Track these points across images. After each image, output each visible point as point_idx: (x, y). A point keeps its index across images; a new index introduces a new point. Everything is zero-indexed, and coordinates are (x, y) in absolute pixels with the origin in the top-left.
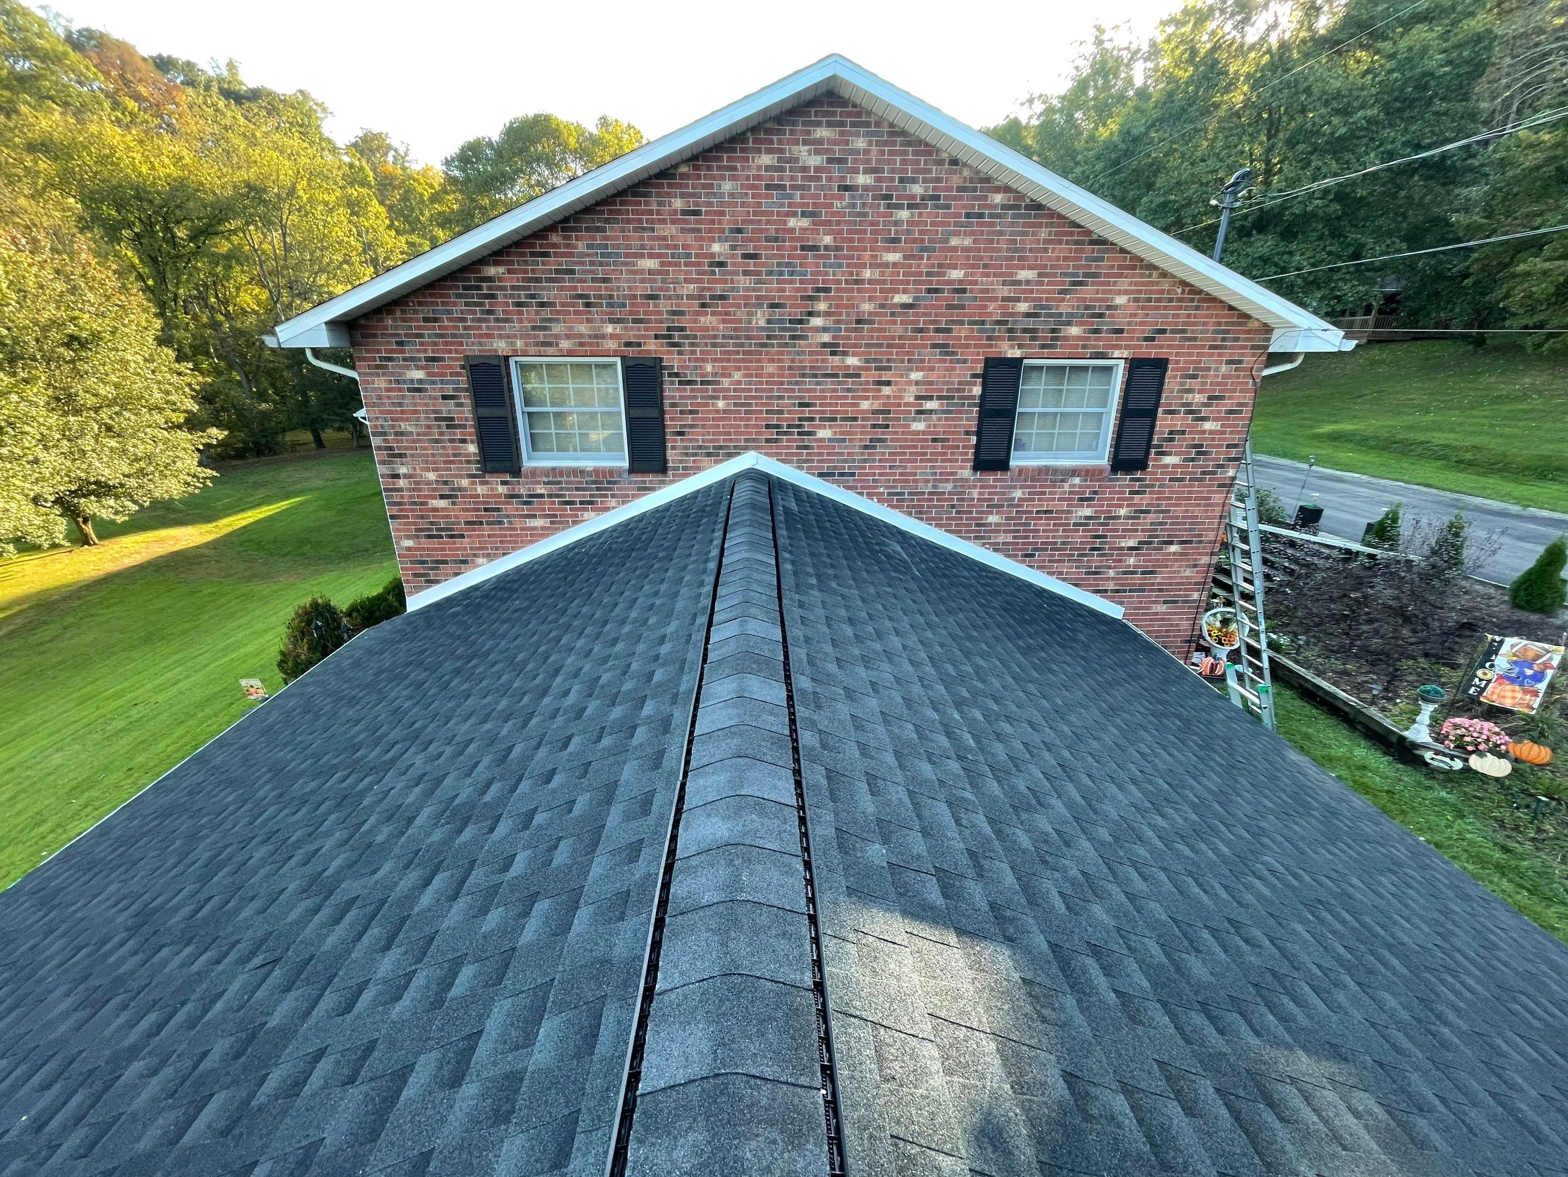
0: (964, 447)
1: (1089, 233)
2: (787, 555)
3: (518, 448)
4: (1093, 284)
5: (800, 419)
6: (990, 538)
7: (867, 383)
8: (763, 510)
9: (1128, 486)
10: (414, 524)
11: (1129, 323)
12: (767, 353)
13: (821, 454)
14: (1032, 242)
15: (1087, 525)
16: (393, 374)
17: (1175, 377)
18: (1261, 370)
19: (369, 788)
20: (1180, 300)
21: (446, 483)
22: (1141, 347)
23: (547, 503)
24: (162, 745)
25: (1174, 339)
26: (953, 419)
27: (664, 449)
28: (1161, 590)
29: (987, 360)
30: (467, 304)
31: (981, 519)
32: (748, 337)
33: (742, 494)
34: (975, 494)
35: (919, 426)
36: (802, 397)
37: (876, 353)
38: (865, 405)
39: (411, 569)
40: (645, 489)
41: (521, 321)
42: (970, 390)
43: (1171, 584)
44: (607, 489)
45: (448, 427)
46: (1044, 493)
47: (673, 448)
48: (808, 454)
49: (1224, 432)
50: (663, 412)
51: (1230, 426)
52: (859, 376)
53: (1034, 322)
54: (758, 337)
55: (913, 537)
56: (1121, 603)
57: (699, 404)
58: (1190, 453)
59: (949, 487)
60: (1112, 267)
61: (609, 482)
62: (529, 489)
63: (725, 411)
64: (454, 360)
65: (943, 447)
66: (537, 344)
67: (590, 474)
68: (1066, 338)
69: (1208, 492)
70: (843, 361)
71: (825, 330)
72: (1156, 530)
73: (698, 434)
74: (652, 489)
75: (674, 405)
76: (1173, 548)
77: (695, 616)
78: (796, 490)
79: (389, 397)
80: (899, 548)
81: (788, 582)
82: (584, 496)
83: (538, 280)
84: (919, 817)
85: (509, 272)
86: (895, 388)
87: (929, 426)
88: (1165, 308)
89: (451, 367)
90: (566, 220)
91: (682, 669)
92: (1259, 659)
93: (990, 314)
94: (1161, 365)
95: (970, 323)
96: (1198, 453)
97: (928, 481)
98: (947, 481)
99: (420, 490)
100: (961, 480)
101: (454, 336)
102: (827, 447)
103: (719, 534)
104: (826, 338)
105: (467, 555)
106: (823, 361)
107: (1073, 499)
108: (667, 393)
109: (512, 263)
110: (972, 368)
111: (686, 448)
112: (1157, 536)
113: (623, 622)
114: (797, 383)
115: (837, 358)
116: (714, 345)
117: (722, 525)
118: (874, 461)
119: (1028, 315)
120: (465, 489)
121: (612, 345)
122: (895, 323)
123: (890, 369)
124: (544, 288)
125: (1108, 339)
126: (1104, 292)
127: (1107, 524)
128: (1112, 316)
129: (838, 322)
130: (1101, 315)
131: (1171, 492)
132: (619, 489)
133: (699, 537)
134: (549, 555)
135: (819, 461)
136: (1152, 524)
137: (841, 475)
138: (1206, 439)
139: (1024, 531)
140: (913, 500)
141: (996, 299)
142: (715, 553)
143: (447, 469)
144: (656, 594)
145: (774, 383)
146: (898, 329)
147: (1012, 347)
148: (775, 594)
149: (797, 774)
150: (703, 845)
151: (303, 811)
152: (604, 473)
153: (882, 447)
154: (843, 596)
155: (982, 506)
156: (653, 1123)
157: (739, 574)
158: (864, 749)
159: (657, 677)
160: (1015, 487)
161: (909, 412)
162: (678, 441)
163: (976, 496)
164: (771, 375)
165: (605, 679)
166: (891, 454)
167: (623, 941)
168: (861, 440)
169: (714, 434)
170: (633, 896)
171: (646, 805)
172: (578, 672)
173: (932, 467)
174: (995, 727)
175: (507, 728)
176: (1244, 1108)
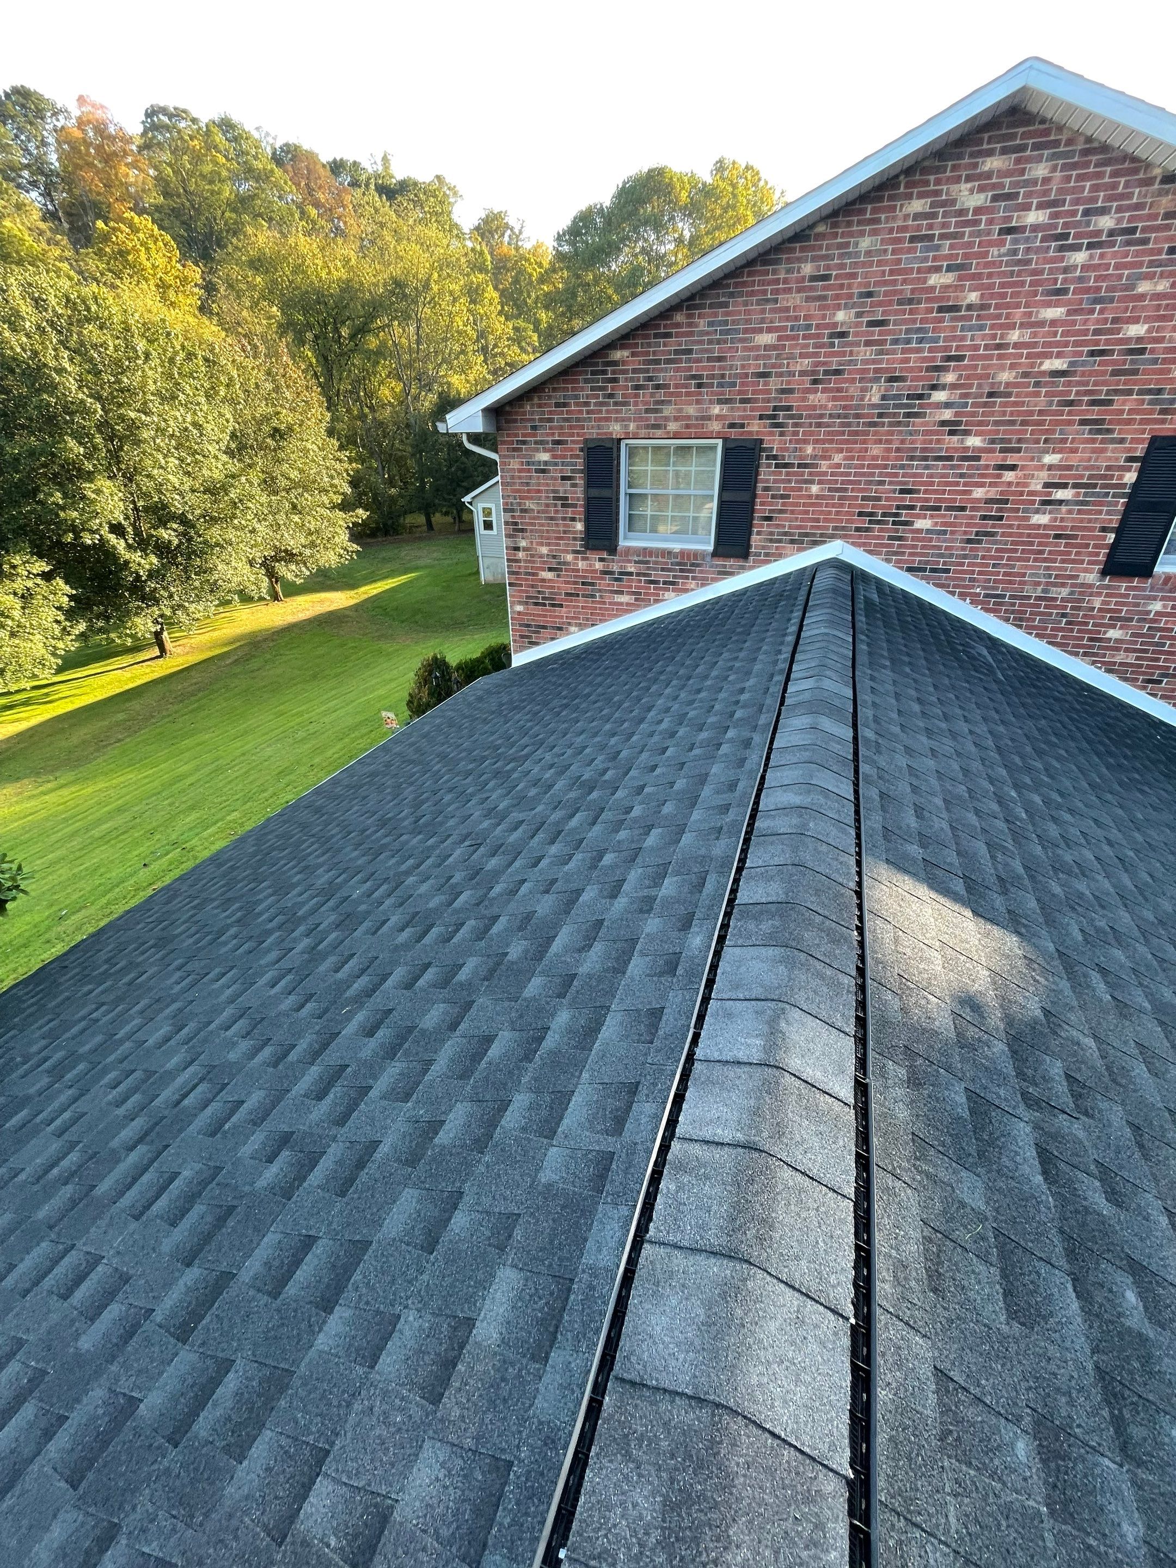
0: (1095, 546)
2: (863, 637)
3: (617, 528)
5: (898, 507)
6: (1104, 656)
7: (987, 467)
8: (844, 596)
10: (526, 592)
12: (875, 433)
13: (915, 547)
16: (524, 456)
19: (514, 770)
21: (554, 557)
23: (634, 581)
24: (330, 753)
26: (1089, 512)
27: (750, 534)
29: (1154, 440)
30: (592, 389)
31: (1098, 632)
32: (857, 416)
33: (823, 580)
34: (1097, 603)
35: (1042, 519)
36: (905, 483)
37: (1005, 432)
38: (979, 493)
39: (518, 631)
40: (726, 573)
41: (636, 404)
42: (1121, 477)
44: (689, 571)
45: (563, 506)
47: (759, 533)
48: (900, 546)
50: (754, 496)
52: (978, 459)
54: (868, 416)
55: (1007, 646)
57: (792, 489)
59: (1064, 592)
61: (692, 565)
62: (621, 567)
63: (817, 497)
64: (575, 444)
65: (1066, 545)
66: (647, 427)
67: (676, 555)
70: (962, 441)
71: (947, 405)
73: (786, 519)
74: (731, 574)
75: (766, 489)
77: (772, 676)
78: (879, 583)
79: (520, 478)
80: (985, 652)
81: (862, 659)
82: (668, 576)
83: (657, 362)
85: (633, 354)
86: (1019, 473)
87: (1054, 520)
89: (572, 450)
90: (692, 297)
91: (760, 711)
95: (1141, 392)
97: (1038, 584)
98: (1063, 585)
99: (534, 562)
100: (1082, 585)
101: (578, 420)
102: (923, 540)
103: (797, 614)
104: (947, 415)
105: (563, 623)
106: (939, 442)
108: (761, 477)
109: (636, 345)
110: (1130, 450)
111: (772, 533)
113: (706, 677)
114: (902, 467)
115: (955, 438)
116: (819, 425)
117: (801, 607)
118: (976, 557)
120: (568, 563)
121: (716, 426)
122: (1037, 394)
123: (1018, 450)
124: (661, 370)
129: (966, 396)
132: (701, 572)
133: (777, 616)
134: (632, 629)
135: (911, 554)
137: (933, 570)
139: (1154, 652)
140: (1014, 604)
142: (793, 629)
143: (558, 545)
144: (736, 658)
145: (877, 467)
146: (1040, 403)
148: (850, 664)
149: (856, 785)
150: (779, 806)
151: (470, 778)
152: (689, 555)
153: (988, 542)
154: (915, 681)
155: (1103, 618)
156: (745, 915)
157: (818, 645)
158: (915, 789)
159: (738, 715)
160: (1155, 598)
161: (1033, 502)
162: (765, 527)
163: (1097, 605)
164: (875, 458)
165: (692, 714)
166: (997, 550)
167: (719, 848)
168: (965, 533)
169: (802, 520)
170: (725, 829)
171: (732, 786)
172: (667, 710)
173: (1047, 568)
174: (1053, 813)
175: (613, 741)
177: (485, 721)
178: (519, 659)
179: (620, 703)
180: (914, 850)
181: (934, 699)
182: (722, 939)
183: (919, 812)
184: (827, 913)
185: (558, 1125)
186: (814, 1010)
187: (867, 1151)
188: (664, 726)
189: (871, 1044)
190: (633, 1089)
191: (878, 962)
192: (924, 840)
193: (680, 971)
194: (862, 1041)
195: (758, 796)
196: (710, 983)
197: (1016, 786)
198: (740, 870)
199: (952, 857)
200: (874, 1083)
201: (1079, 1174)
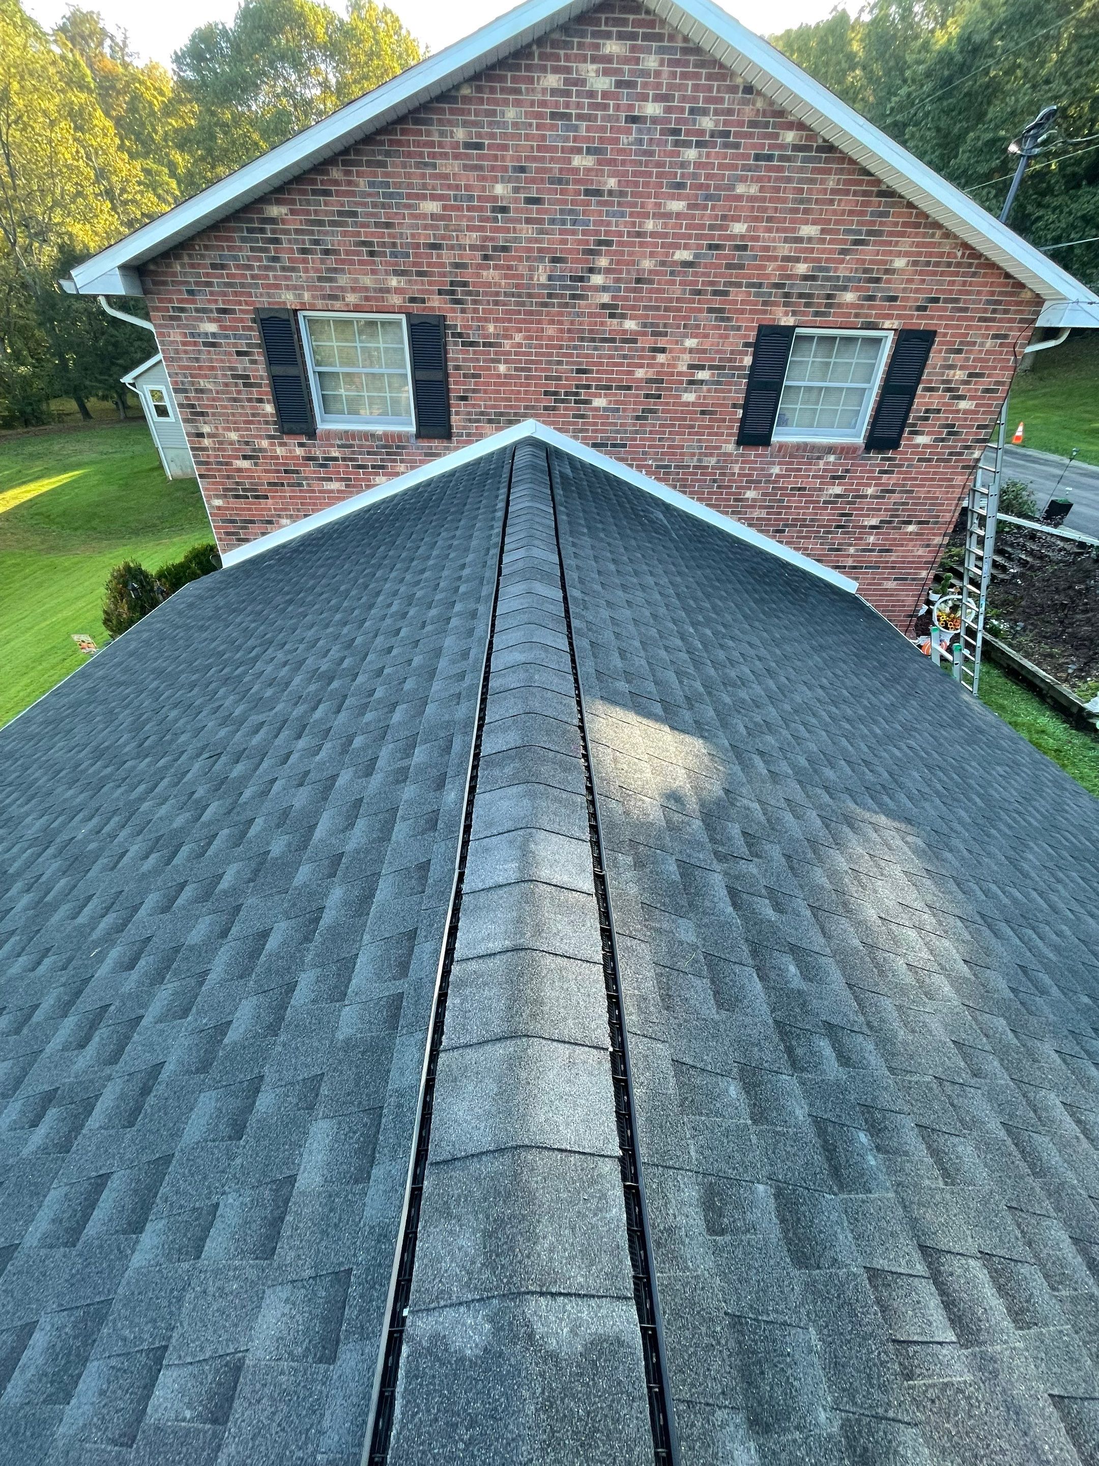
0: (731, 420)
1: (879, 182)
2: (563, 509)
3: (312, 409)
4: (875, 243)
5: (577, 387)
6: (746, 513)
7: (643, 349)
8: (542, 471)
9: (878, 465)
10: (223, 484)
11: (905, 290)
12: (548, 314)
13: (595, 424)
14: (819, 192)
15: (836, 503)
16: (186, 327)
17: (940, 351)
18: (1024, 346)
20: (959, 265)
21: (247, 443)
22: (912, 317)
23: (342, 468)
25: (945, 309)
26: (723, 391)
27: (449, 414)
28: (893, 568)
29: (761, 328)
30: (252, 249)
31: (740, 494)
32: (530, 295)
33: (522, 457)
34: (736, 469)
35: (689, 397)
36: (580, 363)
37: (653, 317)
38: (640, 373)
39: (222, 528)
40: (432, 455)
41: (306, 270)
42: (741, 361)
43: (903, 562)
44: (395, 454)
45: (245, 385)
46: (800, 470)
47: (457, 413)
48: (584, 424)
49: (977, 412)
50: (447, 375)
51: (982, 405)
52: (635, 341)
53: (811, 287)
54: (539, 295)
55: (676, 509)
56: (856, 579)
57: (481, 368)
58: (941, 433)
59: (713, 461)
60: (896, 224)
61: (398, 447)
62: (324, 452)
63: (506, 376)
64: (244, 313)
65: (710, 420)
66: (324, 297)
67: (380, 438)
68: (840, 305)
69: (952, 473)
70: (621, 324)
71: (605, 289)
72: (897, 510)
73: (480, 399)
74: (438, 455)
75: (457, 368)
76: (911, 528)
77: (488, 549)
78: (571, 459)
79: (186, 352)
80: (661, 516)
81: (564, 528)
82: (375, 460)
83: (321, 223)
84: (654, 675)
85: (292, 212)
86: (669, 356)
87: (699, 398)
88: (943, 274)
89: (242, 320)
90: (346, 151)
91: (482, 583)
92: (975, 639)
93: (768, 276)
94: (928, 337)
95: (747, 285)
96: (949, 433)
97: (693, 454)
98: (711, 455)
99: (224, 450)
100: (725, 454)
101: (243, 285)
102: (601, 417)
103: (503, 491)
104: (606, 298)
105: (272, 516)
106: (602, 324)
107: (826, 477)
108: (450, 355)
109: (293, 202)
110: (746, 336)
111: (469, 413)
112: (897, 516)
113: (428, 558)
114: (575, 348)
115: (615, 321)
116: (496, 303)
117: (506, 484)
118: (645, 432)
119: (806, 278)
120: (265, 450)
121: (396, 300)
122: (673, 283)
123: (666, 334)
124: (326, 233)
125: (882, 308)
126: (885, 253)
127: (854, 503)
128: (889, 281)
129: (618, 280)
130: (878, 280)
131: (918, 473)
132: (408, 454)
133: (486, 494)
134: (347, 518)
135: (593, 431)
136: (895, 504)
137: (614, 446)
138: (959, 419)
139: (778, 507)
140: (678, 474)
141: (775, 259)
142: (501, 505)
143: (249, 429)
144: (454, 536)
145: (554, 347)
146: (676, 291)
147: (786, 314)
148: (553, 533)
149: (570, 638)
150: (509, 665)
151: (196, 690)
152: (393, 436)
153: (653, 419)
154: (609, 544)
155: (742, 481)
156: (490, 764)
157: (524, 518)
158: (617, 636)
159: (462, 589)
160: (774, 463)
161: (681, 382)
162: (462, 406)
163: (737, 471)
164: (551, 338)
165: (419, 594)
166: (661, 426)
167: (461, 712)
168: (634, 410)
169: (496, 399)
170: (464, 693)
171: (465, 655)
172: (395, 593)
173: (699, 441)
174: (721, 641)
175: (345, 630)
176: (833, 824)
177: (202, 629)
178: (230, 559)
179: (348, 591)
180: (622, 686)
181: (625, 558)
182: (472, 789)
183: (622, 653)
184: (557, 748)
185: (347, 987)
186: (556, 827)
187: (609, 925)
188: (394, 608)
189: (603, 844)
190: (412, 935)
191: (602, 779)
192: (628, 676)
193: (440, 825)
194: (596, 844)
195: (488, 660)
196: (468, 828)
197: (693, 624)
198: (480, 727)
199: (652, 687)
200: (609, 874)
201: (755, 898)
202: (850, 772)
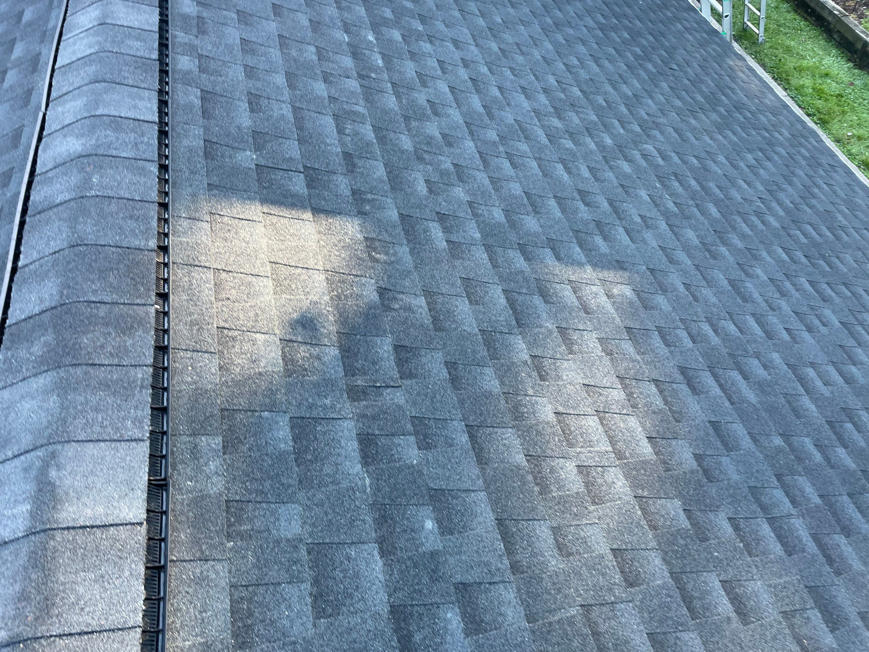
84: (300, 128)
149: (163, 95)
150: (59, 160)
176: (521, 298)
180: (247, 158)
183: (254, 102)
184: (116, 298)
186: (96, 432)
192: (259, 140)
195: (36, 152)
198: (13, 272)
201: (396, 440)
202: (558, 214)
